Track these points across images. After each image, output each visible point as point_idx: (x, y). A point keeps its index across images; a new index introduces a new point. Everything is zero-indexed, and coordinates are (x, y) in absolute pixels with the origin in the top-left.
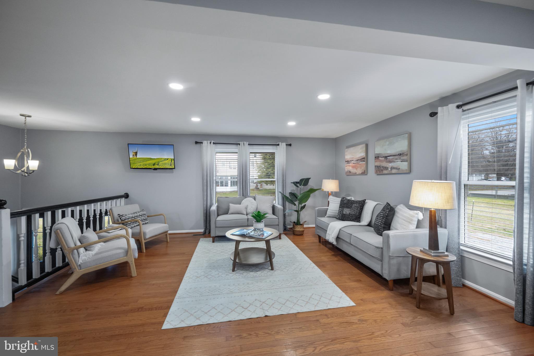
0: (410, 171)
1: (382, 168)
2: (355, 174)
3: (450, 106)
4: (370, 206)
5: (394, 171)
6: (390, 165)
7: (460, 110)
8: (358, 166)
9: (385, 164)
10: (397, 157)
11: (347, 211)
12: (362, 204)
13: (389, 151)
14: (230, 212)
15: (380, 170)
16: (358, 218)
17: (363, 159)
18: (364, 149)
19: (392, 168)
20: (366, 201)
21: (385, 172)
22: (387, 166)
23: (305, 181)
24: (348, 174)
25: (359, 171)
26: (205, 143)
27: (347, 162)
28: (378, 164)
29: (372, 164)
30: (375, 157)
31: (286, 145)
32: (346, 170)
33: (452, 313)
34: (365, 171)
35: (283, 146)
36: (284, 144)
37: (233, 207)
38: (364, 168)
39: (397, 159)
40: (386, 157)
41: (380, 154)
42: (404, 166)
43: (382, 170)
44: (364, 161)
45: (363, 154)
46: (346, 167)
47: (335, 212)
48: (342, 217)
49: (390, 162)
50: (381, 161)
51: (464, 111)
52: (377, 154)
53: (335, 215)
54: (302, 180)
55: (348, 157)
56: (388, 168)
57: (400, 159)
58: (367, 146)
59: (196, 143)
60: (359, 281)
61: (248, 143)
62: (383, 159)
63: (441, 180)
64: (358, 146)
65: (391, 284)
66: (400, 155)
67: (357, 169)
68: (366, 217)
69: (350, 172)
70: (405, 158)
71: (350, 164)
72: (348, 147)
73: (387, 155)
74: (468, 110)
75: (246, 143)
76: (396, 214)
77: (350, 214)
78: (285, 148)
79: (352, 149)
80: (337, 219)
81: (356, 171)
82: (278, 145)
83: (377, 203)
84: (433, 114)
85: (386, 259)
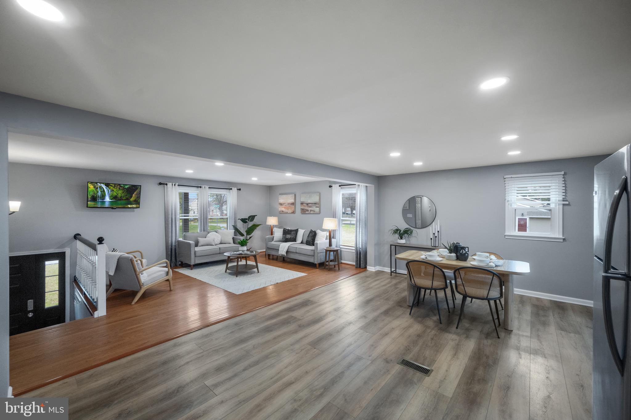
0: (319, 213)
1: (305, 210)
2: (287, 213)
3: (337, 185)
4: (301, 233)
5: (312, 212)
6: (310, 209)
7: (340, 187)
8: (289, 207)
9: (307, 208)
10: (313, 205)
11: (288, 236)
12: (296, 231)
13: (309, 201)
14: (200, 244)
15: (304, 211)
16: (294, 240)
17: (293, 204)
18: (294, 197)
19: (311, 211)
20: (299, 230)
21: (307, 212)
22: (308, 209)
23: (252, 218)
24: (281, 212)
25: (290, 211)
26: (170, 185)
27: (280, 205)
28: (303, 207)
29: (299, 207)
30: (301, 203)
31: (237, 189)
32: (280, 210)
33: (339, 269)
34: (294, 211)
35: (235, 190)
36: (236, 189)
37: (202, 240)
38: (293, 209)
39: (313, 206)
40: (307, 204)
41: (304, 202)
42: (317, 210)
43: (305, 212)
44: (293, 205)
45: (292, 201)
46: (280, 208)
47: (280, 238)
48: (286, 240)
49: (310, 207)
50: (304, 206)
51: (341, 188)
52: (302, 202)
53: (281, 240)
54: (249, 217)
55: (281, 201)
56: (308, 210)
57: (315, 206)
58: (295, 195)
59: (160, 184)
60: (304, 269)
61: (208, 187)
62: (306, 205)
63: (334, 218)
64: (289, 195)
65: (317, 266)
66: (315, 204)
67: (288, 209)
68: (300, 238)
69: (283, 211)
70: (317, 205)
71: (283, 206)
72: (281, 194)
73: (308, 203)
74: (343, 188)
75: (207, 187)
76: (317, 234)
77: (290, 238)
78: (236, 192)
79: (284, 196)
80: (282, 242)
81: (288, 211)
82: (231, 189)
83: (304, 230)
84: (330, 186)
85: (316, 254)
